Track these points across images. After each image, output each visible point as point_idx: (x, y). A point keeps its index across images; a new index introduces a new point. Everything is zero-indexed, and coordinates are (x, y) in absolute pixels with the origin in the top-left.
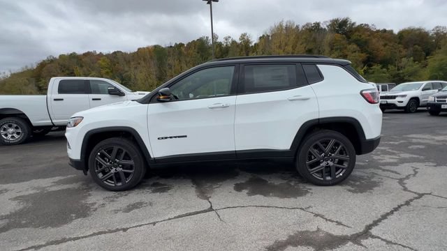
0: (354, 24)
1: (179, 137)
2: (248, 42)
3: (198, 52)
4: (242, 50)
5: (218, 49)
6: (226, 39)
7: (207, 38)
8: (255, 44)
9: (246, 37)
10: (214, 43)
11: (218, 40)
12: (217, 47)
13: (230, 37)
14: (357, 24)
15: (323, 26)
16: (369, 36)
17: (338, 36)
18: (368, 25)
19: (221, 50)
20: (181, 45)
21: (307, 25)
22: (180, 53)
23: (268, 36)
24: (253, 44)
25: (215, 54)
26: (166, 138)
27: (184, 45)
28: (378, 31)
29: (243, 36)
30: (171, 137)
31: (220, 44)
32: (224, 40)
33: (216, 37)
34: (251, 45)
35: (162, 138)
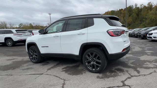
1: (46, 47)
2: (151, 6)
3: (128, 12)
4: (148, 9)
5: (137, 10)
6: (141, 6)
7: (133, 6)
9: (150, 4)
10: (136, 7)
11: (138, 6)
13: (143, 4)
19: (138, 10)
20: (122, 9)
22: (121, 13)
24: (154, 7)
25: (135, 12)
26: (44, 47)
27: (123, 9)
31: (138, 8)
32: (140, 6)
33: (136, 5)
34: (153, 7)
35: (43, 47)
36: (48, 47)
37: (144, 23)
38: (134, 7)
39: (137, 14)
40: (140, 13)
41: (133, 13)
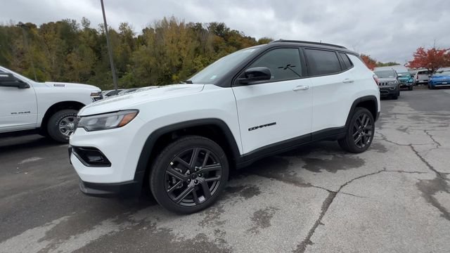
0: (228, 29)
1: (269, 125)
2: (130, 33)
4: (123, 41)
5: (91, 37)
6: (102, 27)
7: (74, 21)
8: (139, 36)
9: (127, 28)
10: (87, 29)
11: (91, 27)
12: (90, 35)
14: (231, 30)
15: (205, 27)
16: (241, 40)
17: (218, 38)
18: (238, 32)
19: (96, 38)
20: (31, 26)
21: (190, 24)
22: (31, 36)
23: (152, 29)
24: (136, 36)
25: (87, 42)
26: (257, 128)
27: (35, 26)
28: (246, 38)
29: (123, 26)
30: (261, 127)
31: (94, 32)
32: (99, 27)
33: (86, 22)
34: (134, 37)
35: (253, 129)
36: (275, 123)
37: (130, 74)
38: (81, 28)
39: (93, 48)
40: (102, 48)
41: (81, 43)
